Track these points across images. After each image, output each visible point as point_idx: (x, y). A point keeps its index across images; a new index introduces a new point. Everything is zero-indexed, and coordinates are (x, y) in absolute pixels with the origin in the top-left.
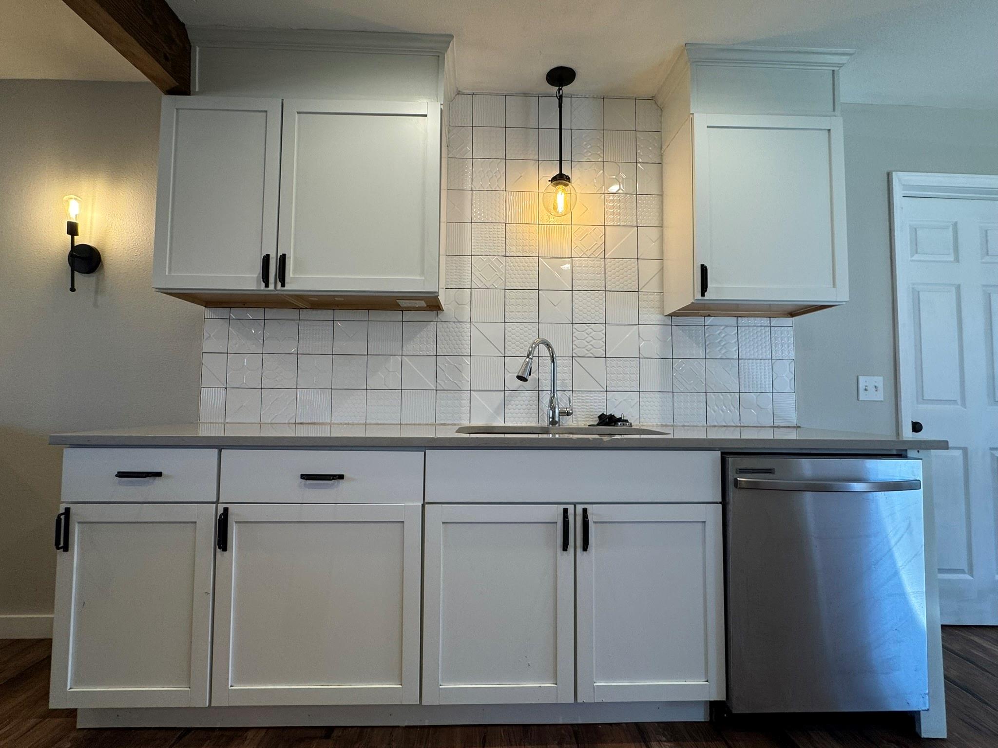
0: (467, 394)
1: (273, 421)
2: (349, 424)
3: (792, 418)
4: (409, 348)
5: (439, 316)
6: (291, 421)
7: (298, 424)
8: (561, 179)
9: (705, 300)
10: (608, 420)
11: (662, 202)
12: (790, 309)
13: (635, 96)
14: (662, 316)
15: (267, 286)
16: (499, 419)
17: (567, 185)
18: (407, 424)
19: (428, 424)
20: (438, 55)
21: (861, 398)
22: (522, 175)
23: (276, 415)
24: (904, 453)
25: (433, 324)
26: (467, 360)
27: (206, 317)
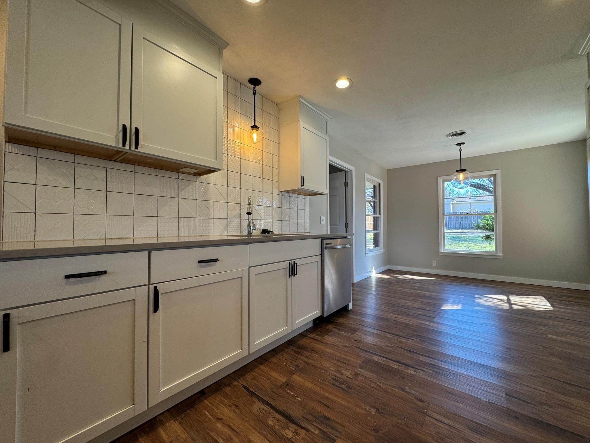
0: (211, 221)
1: (85, 238)
2: (146, 238)
3: (308, 230)
4: (183, 194)
5: (198, 179)
6: (101, 238)
7: (108, 239)
8: (254, 127)
9: (302, 188)
10: (264, 231)
11: (279, 146)
12: (309, 193)
13: (272, 101)
14: (278, 191)
15: (124, 145)
16: (225, 232)
17: (257, 130)
18: (182, 237)
19: (193, 236)
20: (220, 48)
21: (321, 223)
22: (234, 118)
23: (88, 233)
24: (346, 237)
25: (195, 183)
26: (211, 203)
27: (7, 150)
